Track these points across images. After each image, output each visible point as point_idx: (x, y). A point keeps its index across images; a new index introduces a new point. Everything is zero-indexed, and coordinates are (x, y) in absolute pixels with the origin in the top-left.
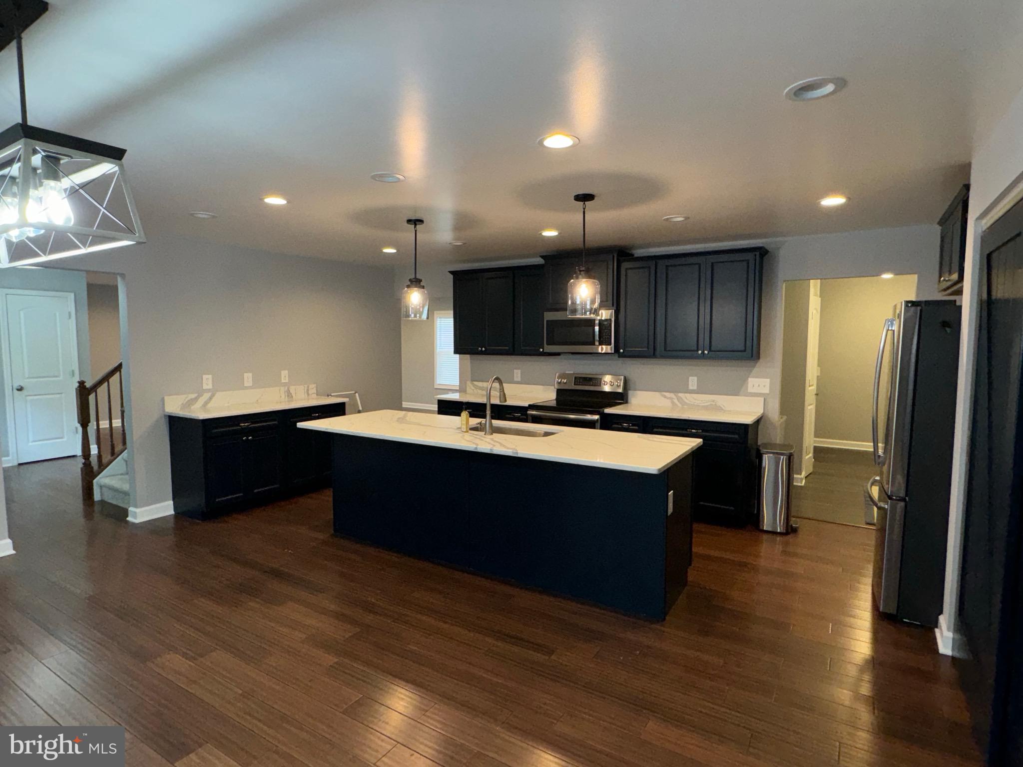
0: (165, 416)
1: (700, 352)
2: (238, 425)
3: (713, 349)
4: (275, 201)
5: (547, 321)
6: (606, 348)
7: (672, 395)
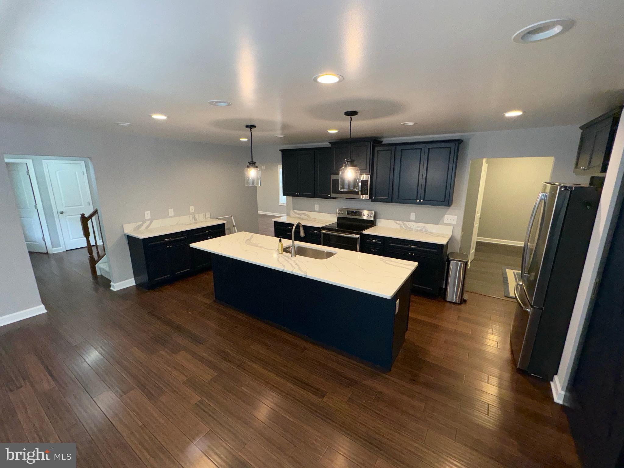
0: (125, 235)
1: (418, 201)
2: (164, 240)
3: (426, 199)
4: (159, 117)
5: (332, 180)
6: (365, 197)
7: (401, 222)
